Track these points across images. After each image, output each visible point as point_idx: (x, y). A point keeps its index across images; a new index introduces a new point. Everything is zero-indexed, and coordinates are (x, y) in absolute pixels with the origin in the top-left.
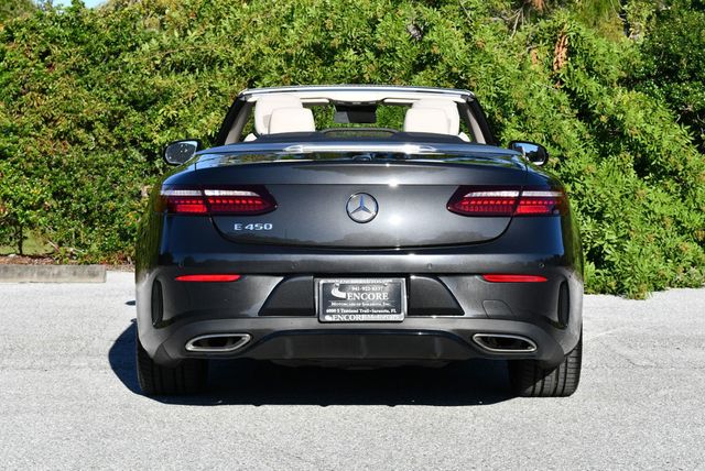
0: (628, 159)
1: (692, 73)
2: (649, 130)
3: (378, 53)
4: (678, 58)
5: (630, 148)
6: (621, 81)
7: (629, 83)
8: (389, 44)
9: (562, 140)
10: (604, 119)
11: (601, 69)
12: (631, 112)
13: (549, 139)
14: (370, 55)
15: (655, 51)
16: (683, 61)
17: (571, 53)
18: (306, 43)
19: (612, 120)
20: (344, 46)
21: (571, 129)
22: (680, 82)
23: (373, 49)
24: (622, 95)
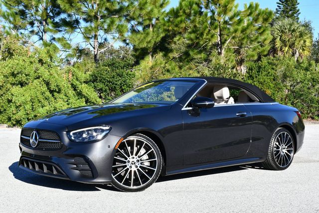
0: (84, 99)
1: (100, 80)
2: (88, 93)
3: (26, 75)
4: (97, 77)
5: (84, 97)
6: (84, 82)
7: (86, 82)
8: (28, 73)
9: (69, 96)
10: (78, 91)
11: (80, 79)
12: (84, 89)
13: (66, 95)
14: (24, 76)
15: (92, 76)
16: (98, 78)
17: (73, 75)
18: (8, 72)
19: (80, 91)
20: (18, 74)
21: (71, 92)
22: (97, 82)
23: (25, 74)
24: (84, 85)
